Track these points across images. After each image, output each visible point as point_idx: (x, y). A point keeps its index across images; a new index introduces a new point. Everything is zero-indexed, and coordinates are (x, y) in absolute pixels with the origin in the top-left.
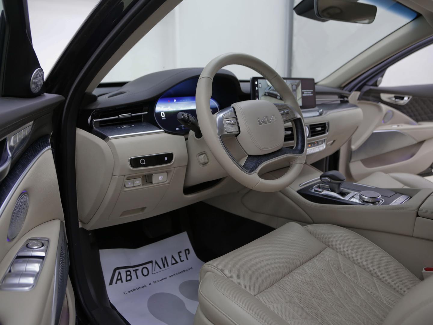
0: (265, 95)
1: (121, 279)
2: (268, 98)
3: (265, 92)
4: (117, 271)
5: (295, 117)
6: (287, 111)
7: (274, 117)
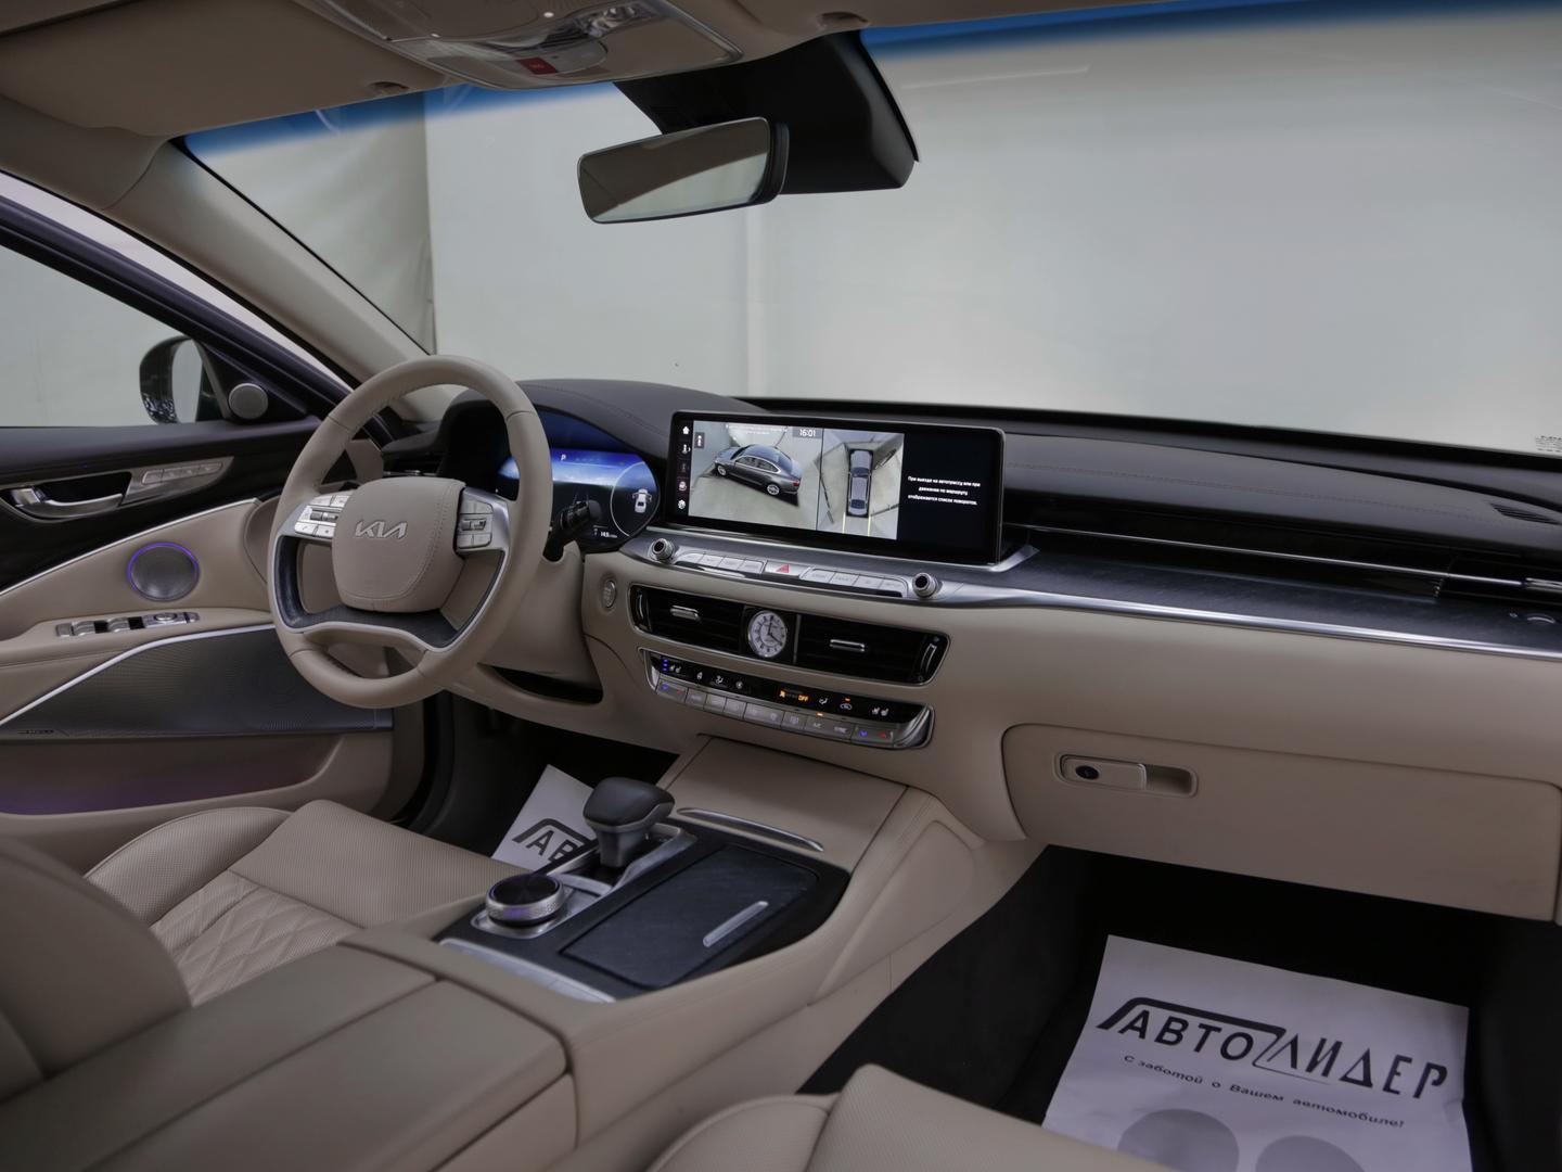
0: (715, 473)
1: (543, 847)
2: (728, 485)
3: (717, 465)
4: (550, 828)
5: (489, 543)
6: (481, 523)
7: (403, 527)
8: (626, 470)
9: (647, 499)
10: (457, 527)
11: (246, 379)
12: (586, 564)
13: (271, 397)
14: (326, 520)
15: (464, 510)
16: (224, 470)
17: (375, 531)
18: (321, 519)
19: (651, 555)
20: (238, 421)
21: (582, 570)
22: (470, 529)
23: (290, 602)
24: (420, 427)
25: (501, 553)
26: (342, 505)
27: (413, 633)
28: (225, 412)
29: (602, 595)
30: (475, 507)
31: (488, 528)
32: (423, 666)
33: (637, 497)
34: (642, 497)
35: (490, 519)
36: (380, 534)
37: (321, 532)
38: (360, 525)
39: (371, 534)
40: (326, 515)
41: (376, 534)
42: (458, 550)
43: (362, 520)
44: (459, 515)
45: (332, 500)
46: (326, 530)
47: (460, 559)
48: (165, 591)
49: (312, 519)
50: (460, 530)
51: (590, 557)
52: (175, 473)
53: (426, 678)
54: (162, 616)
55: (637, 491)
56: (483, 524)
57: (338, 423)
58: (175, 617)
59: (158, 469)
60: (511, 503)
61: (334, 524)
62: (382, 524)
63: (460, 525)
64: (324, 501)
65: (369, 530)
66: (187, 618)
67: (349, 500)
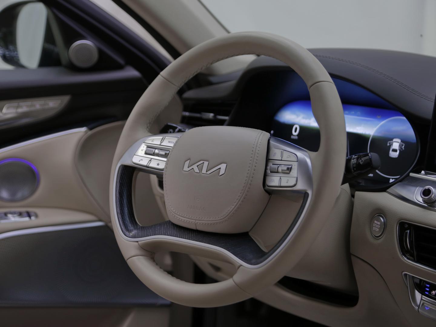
5: (295, 185)
6: (288, 169)
7: (223, 167)
8: (383, 122)
9: (400, 146)
10: (266, 169)
11: (83, 38)
12: (356, 200)
13: (101, 52)
14: (158, 155)
15: (271, 157)
16: (63, 105)
17: (200, 168)
18: (154, 154)
19: (419, 199)
20: (73, 68)
21: (351, 205)
22: (278, 172)
23: (127, 219)
24: (212, 79)
25: (305, 195)
26: (172, 145)
27: (229, 251)
28: (64, 61)
29: (371, 227)
30: (282, 156)
31: (295, 172)
32: (238, 278)
33: (391, 145)
34: (396, 145)
35: (295, 166)
36: (204, 171)
37: (153, 165)
38: (188, 162)
39: (197, 170)
40: (157, 151)
41: (201, 169)
42: (267, 187)
43: (190, 159)
44: (268, 160)
45: (162, 140)
46: (157, 163)
47: (267, 195)
48: (13, 193)
49: (146, 153)
50: (269, 171)
51: (358, 194)
52: (27, 106)
53: (240, 287)
54: (11, 213)
55: (392, 140)
56: (290, 169)
57: (167, 81)
58: (20, 214)
59: (15, 103)
60: (313, 154)
61: (165, 159)
62: (206, 163)
63: (268, 168)
64: (156, 140)
65: (195, 167)
66: (29, 215)
67: (177, 142)
